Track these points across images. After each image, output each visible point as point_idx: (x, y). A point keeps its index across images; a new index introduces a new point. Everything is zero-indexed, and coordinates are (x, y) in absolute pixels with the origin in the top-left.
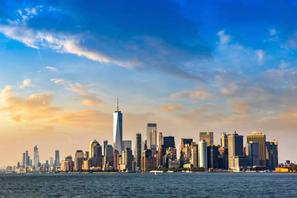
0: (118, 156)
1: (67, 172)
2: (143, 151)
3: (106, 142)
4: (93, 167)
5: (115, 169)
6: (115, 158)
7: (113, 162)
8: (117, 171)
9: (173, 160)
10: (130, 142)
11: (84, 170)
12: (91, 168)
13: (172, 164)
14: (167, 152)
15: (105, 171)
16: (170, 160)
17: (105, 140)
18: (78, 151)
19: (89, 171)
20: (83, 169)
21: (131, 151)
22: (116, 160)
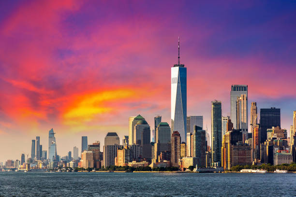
0: (178, 141)
1: (90, 169)
2: (226, 133)
3: (158, 120)
4: (134, 162)
5: (175, 165)
6: (173, 147)
7: (170, 152)
8: (176, 169)
9: (281, 149)
10: (200, 118)
11: (118, 167)
12: (130, 164)
13: (280, 157)
14: (270, 135)
15: (154, 170)
16: (276, 150)
17: (156, 116)
18: (110, 134)
19: (126, 168)
20: (116, 164)
21: (204, 132)
22: (176, 149)
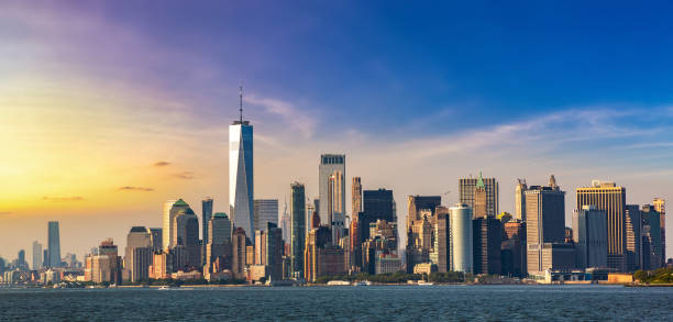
0: (244, 241)
1: (106, 284)
2: (310, 231)
3: (207, 205)
4: (180, 273)
5: (239, 277)
6: (236, 249)
7: (230, 257)
8: (243, 281)
9: (386, 252)
10: (274, 203)
11: (154, 280)
12: (175, 276)
13: (384, 263)
14: (373, 232)
15: (212, 283)
16: (379, 255)
17: (206, 199)
18: (135, 230)
19: (169, 281)
20: (151, 276)
21: (280, 231)
22: (239, 254)
